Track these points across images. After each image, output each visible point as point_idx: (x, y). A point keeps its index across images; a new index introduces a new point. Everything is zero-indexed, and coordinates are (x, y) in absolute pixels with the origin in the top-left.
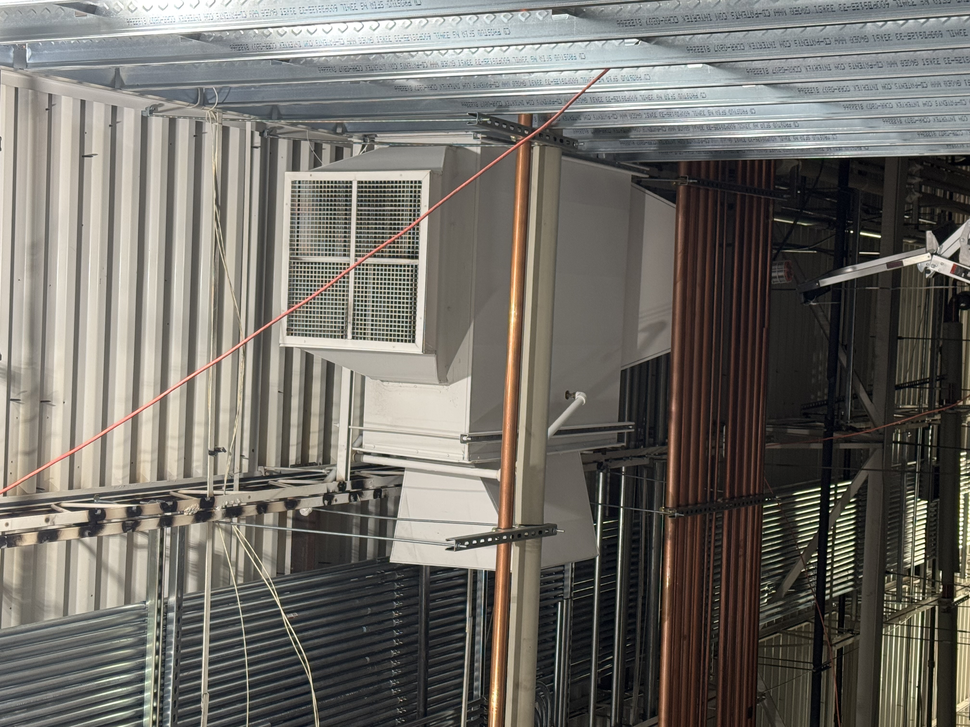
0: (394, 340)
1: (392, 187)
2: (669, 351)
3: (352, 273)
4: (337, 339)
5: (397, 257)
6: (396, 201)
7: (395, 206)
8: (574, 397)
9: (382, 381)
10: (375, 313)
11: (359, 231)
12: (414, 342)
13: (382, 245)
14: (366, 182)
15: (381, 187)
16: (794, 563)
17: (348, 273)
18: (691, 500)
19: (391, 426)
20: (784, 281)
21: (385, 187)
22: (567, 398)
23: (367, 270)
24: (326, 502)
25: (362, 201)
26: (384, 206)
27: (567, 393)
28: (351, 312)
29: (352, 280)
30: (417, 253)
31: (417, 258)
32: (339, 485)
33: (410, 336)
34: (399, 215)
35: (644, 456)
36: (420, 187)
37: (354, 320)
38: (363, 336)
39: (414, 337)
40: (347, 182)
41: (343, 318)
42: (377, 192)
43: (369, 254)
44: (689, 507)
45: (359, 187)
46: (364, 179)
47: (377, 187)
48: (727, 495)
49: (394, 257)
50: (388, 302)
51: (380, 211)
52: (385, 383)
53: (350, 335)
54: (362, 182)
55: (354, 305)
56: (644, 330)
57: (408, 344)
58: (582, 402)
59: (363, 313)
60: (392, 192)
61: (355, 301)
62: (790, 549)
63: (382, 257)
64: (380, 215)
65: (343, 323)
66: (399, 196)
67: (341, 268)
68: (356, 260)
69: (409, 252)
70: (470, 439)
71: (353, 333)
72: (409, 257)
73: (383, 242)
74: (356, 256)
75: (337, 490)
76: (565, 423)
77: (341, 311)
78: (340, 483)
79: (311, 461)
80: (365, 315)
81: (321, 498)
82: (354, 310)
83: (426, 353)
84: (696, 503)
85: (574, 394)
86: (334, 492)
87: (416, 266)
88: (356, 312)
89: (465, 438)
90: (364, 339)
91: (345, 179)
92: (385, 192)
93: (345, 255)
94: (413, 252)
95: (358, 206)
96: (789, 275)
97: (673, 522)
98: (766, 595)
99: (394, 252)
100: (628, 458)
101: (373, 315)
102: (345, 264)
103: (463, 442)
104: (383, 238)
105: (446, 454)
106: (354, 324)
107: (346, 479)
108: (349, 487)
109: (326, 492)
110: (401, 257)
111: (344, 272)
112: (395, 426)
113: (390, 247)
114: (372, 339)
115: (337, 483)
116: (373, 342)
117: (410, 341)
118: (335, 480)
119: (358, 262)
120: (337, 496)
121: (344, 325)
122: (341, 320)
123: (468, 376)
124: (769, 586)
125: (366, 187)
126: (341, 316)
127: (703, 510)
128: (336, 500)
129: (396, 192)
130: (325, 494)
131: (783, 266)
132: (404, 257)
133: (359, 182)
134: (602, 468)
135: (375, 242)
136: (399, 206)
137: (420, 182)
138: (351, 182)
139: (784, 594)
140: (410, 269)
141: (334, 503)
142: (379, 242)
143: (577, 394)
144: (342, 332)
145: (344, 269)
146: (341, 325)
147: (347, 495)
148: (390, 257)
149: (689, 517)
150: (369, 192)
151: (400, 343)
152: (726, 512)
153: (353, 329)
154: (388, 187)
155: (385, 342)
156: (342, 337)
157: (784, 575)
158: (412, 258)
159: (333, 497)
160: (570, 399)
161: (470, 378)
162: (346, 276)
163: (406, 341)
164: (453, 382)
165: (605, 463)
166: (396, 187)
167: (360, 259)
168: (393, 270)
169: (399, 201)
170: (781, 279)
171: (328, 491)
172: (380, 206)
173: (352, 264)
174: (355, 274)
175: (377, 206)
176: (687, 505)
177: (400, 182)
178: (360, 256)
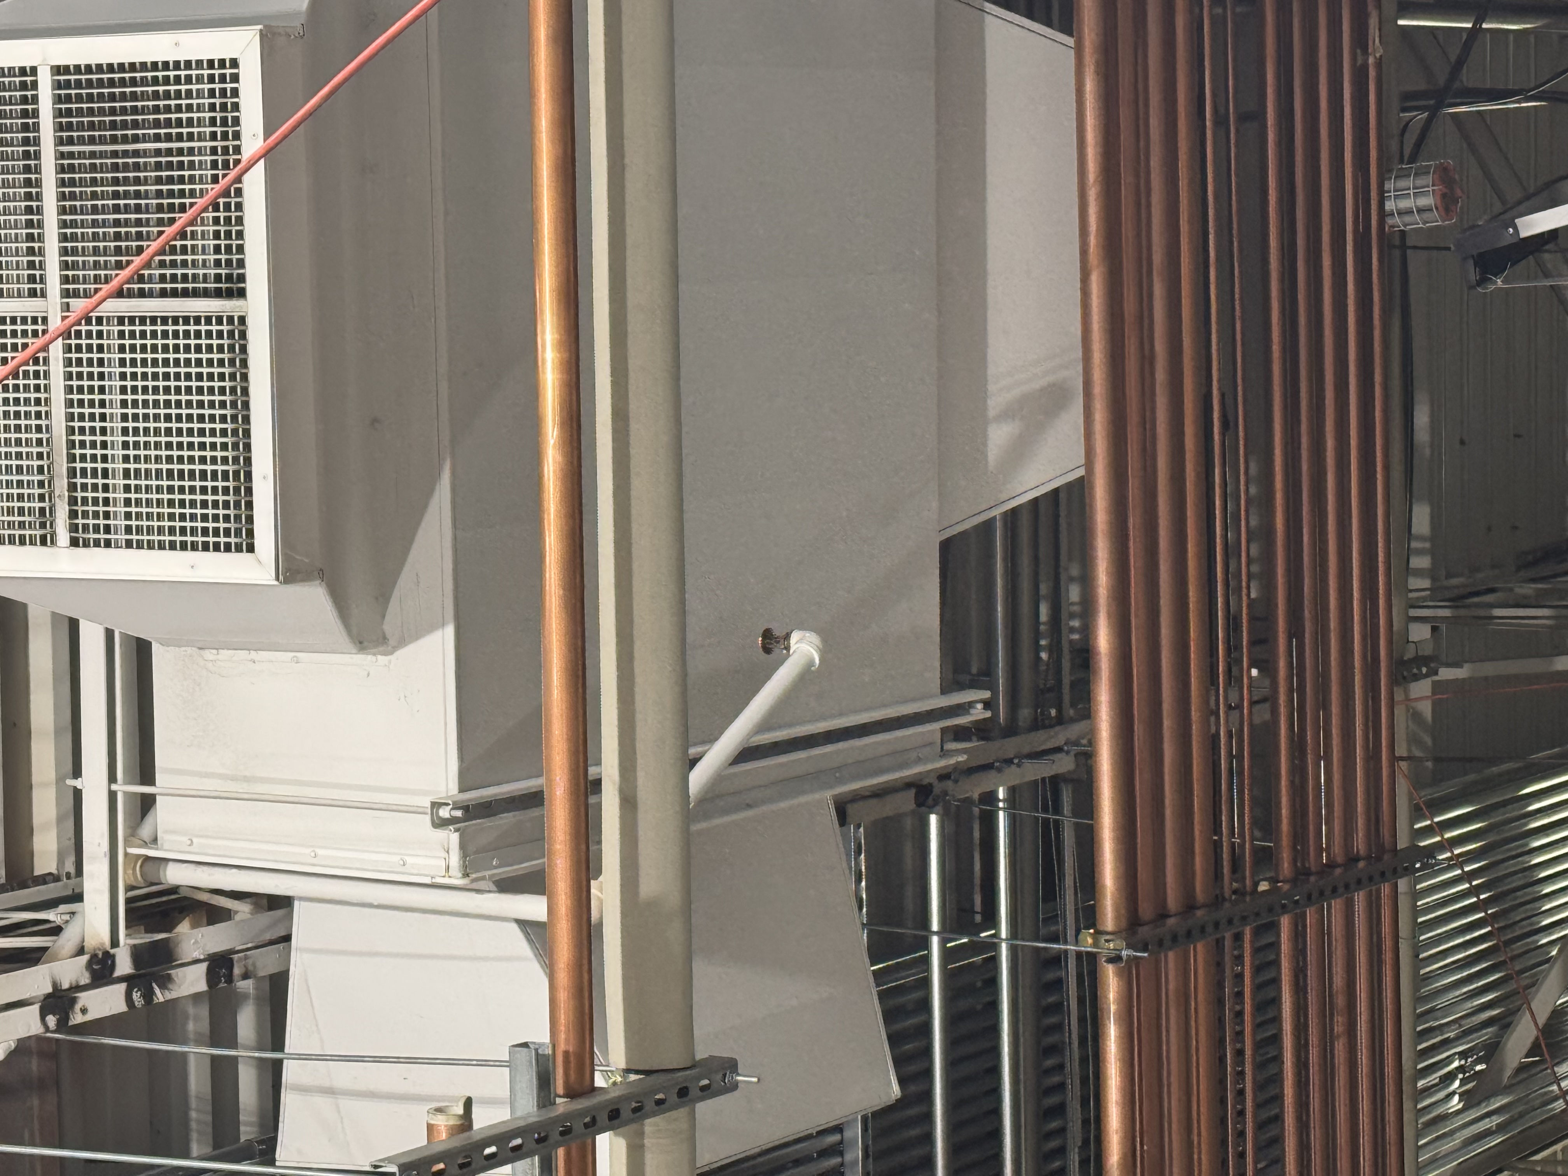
0: (194, 547)
1: (155, 81)
2: (1081, 472)
3: (56, 350)
4: (28, 548)
5: (185, 293)
6: (168, 123)
7: (169, 138)
8: (788, 648)
9: (200, 649)
10: (132, 466)
11: (68, 218)
12: (251, 549)
13: (137, 261)
14: (78, 69)
15: (123, 82)
16: (1533, 985)
17: (45, 348)
18: (1173, 901)
19: (234, 779)
20: (1436, 220)
21: (133, 82)
22: (767, 650)
23: (100, 335)
24: (51, 1020)
25: (69, 127)
26: (136, 139)
27: (767, 635)
28: (62, 466)
29: (57, 369)
30: (242, 278)
31: (241, 293)
32: (89, 965)
33: (238, 533)
34: (181, 166)
35: (1058, 750)
36: (235, 78)
37: (72, 487)
38: (102, 536)
39: (250, 533)
40: (23, 71)
41: (41, 484)
42: (112, 98)
43: (106, 288)
44: (1171, 921)
45: (58, 85)
46: (71, 61)
47: (112, 83)
48: (1286, 867)
49: (174, 293)
50: (168, 431)
51: (125, 154)
52: (209, 654)
53: (63, 536)
54: (66, 70)
55: (71, 444)
56: (1006, 415)
57: (233, 556)
58: (811, 663)
59: (100, 466)
60: (156, 96)
61: (71, 431)
62: (1519, 947)
63: (142, 294)
64: (126, 167)
65: (42, 498)
66: (179, 108)
67: (25, 333)
68: (67, 307)
69: (218, 278)
70: (459, 813)
71: (74, 528)
72: (218, 294)
73: (140, 250)
74: (66, 294)
75: (85, 979)
76: (765, 725)
77: (36, 463)
78: (94, 956)
79: (39, 870)
80: (105, 473)
81: (36, 1008)
82: (72, 458)
83: (287, 581)
84: (1190, 907)
85: (787, 637)
86: (78, 988)
87: (242, 320)
88: (78, 465)
89: (444, 813)
90: (108, 544)
91: (17, 63)
92: (134, 97)
93: (33, 293)
94: (229, 278)
95: (60, 142)
96: (1448, 202)
97: (1119, 974)
98: (1457, 1083)
99: (174, 278)
100: (1009, 762)
101: (127, 474)
102: (35, 320)
103: (440, 824)
104: (139, 236)
105: (396, 859)
106: (73, 501)
107: (115, 943)
108: (124, 965)
109: (50, 990)
110: (195, 294)
111: (34, 344)
112: (246, 779)
113: (162, 264)
114: (129, 544)
115: (85, 958)
116: (133, 552)
117: (239, 549)
118: (81, 951)
119: (73, 316)
120: (85, 998)
121: (46, 505)
122: (37, 491)
123: (443, 625)
124: (1463, 1055)
125: (78, 84)
126: (36, 478)
127: (1210, 929)
128: (84, 1011)
129: (167, 95)
130: (48, 996)
131: (1429, 179)
132: (206, 294)
133: (57, 70)
134: (930, 801)
135: (118, 251)
136: (180, 137)
137: (234, 63)
138: (34, 70)
139: (1508, 1073)
140: (225, 328)
141: (77, 1018)
142: (128, 251)
143: (795, 637)
144: (43, 525)
145: (35, 333)
146: (37, 505)
147: (123, 987)
148: (163, 294)
149: (1171, 955)
150: (90, 98)
151: (211, 555)
152: (1285, 922)
153: (73, 514)
154: (144, 82)
155: (167, 554)
156: (43, 542)
157: (1504, 1023)
158: (230, 294)
159: (74, 1001)
160: (777, 651)
161: (449, 631)
162: (41, 355)
163: (228, 548)
164: (402, 642)
165: (938, 788)
166: (166, 81)
167: (79, 305)
168: (176, 335)
169: (179, 123)
170: (1426, 216)
171: (55, 985)
172: (125, 140)
173: (55, 323)
174: (68, 349)
175: (114, 140)
176: (1163, 915)
177: (177, 65)
178: (76, 294)
